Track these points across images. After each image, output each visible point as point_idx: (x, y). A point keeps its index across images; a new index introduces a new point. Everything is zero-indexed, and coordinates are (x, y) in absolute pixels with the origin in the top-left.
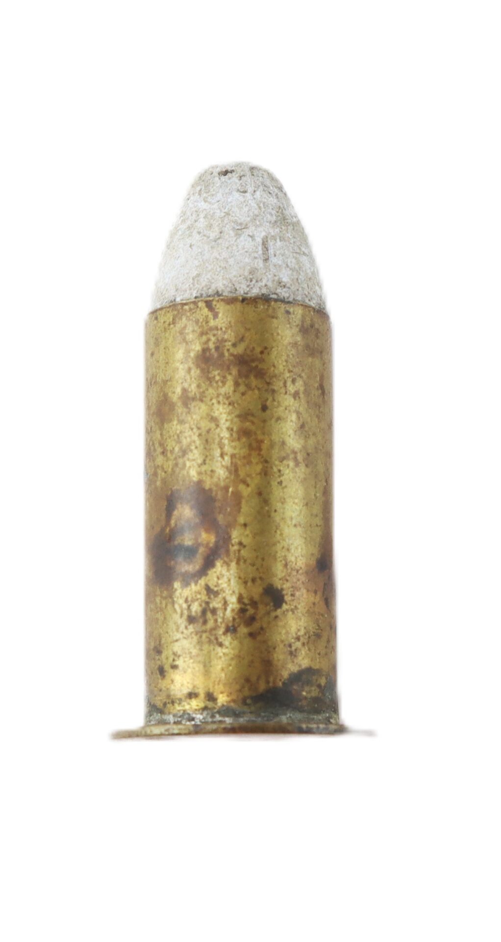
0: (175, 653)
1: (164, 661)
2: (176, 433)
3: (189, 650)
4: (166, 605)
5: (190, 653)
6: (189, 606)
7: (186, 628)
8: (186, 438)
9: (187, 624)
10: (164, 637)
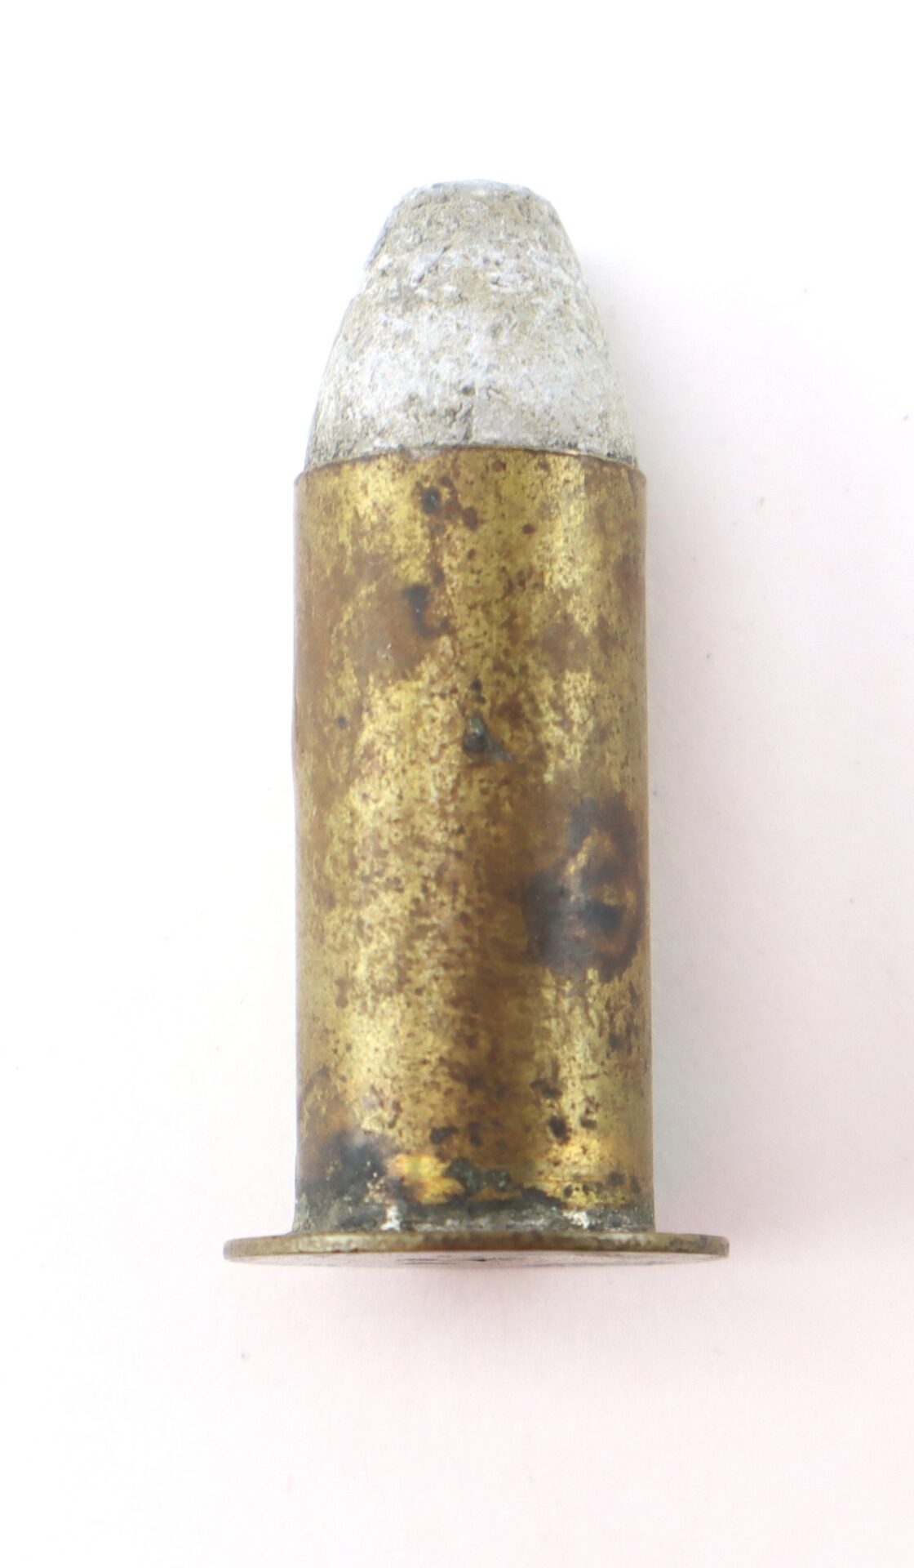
0: (592, 1099)
1: (567, 1110)
2: (589, 695)
3: (612, 1096)
4: (571, 1010)
5: (614, 1102)
6: (612, 1017)
7: (608, 1055)
8: (605, 708)
9: (610, 1049)
10: (565, 1066)
